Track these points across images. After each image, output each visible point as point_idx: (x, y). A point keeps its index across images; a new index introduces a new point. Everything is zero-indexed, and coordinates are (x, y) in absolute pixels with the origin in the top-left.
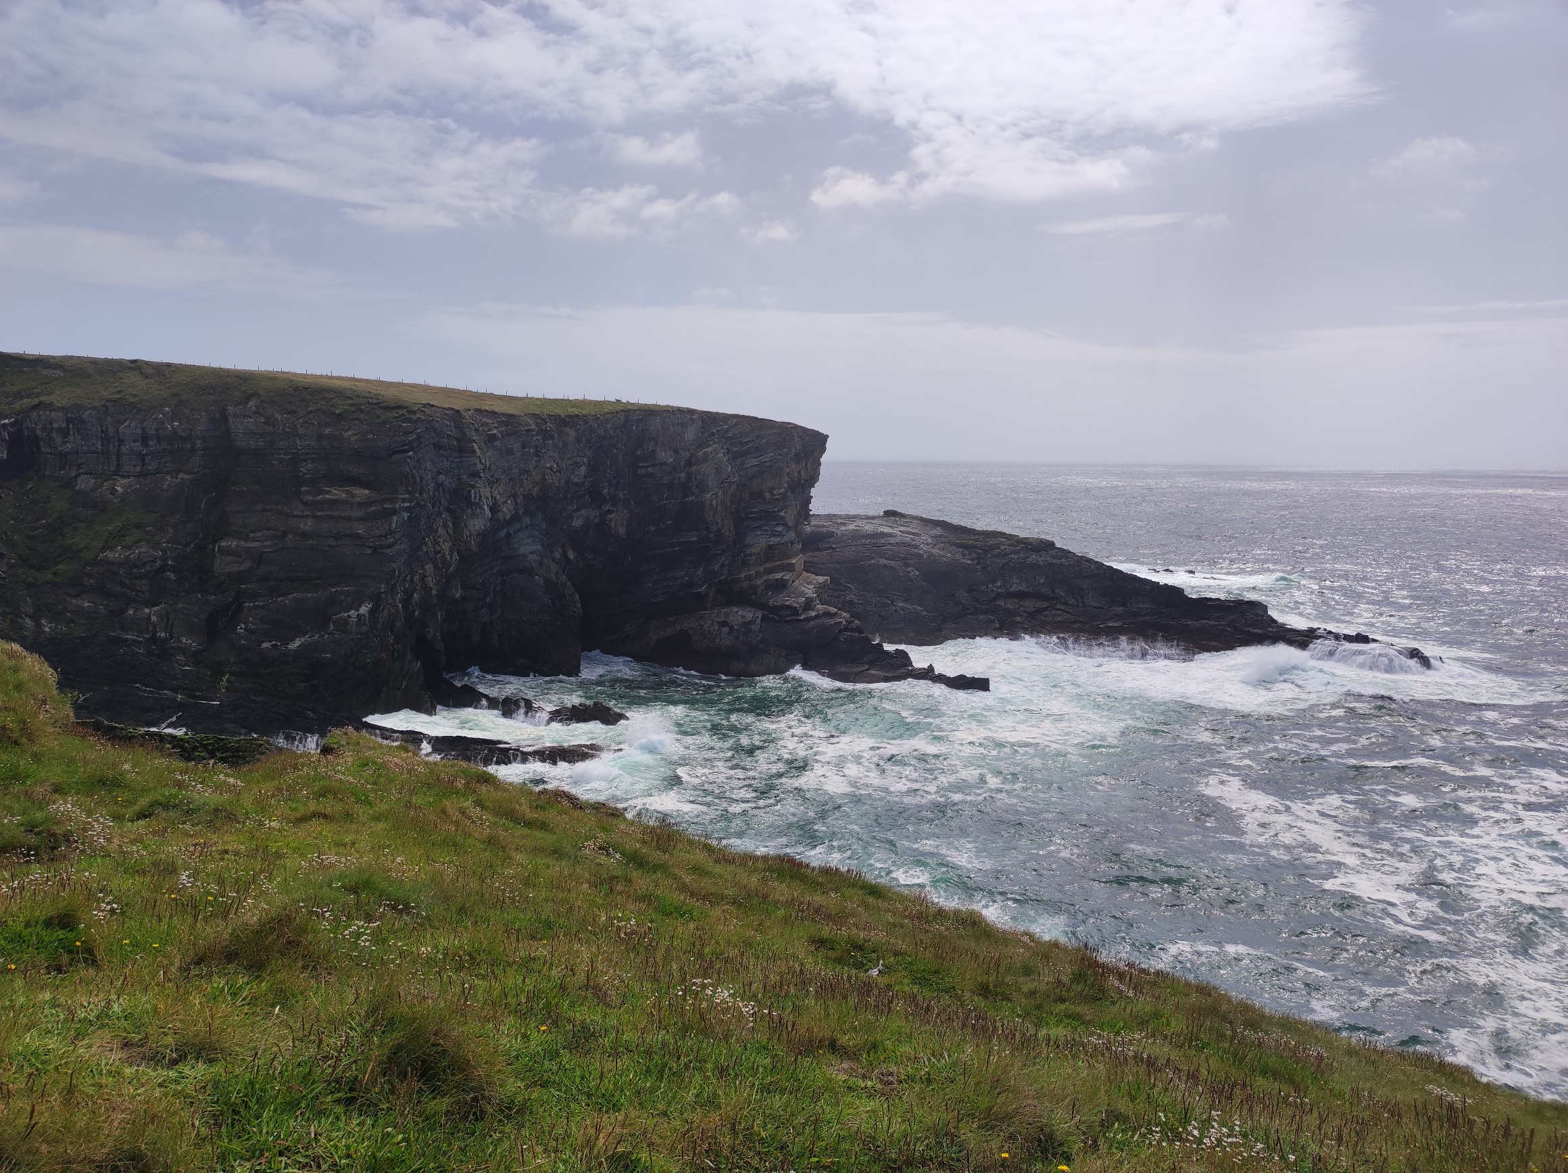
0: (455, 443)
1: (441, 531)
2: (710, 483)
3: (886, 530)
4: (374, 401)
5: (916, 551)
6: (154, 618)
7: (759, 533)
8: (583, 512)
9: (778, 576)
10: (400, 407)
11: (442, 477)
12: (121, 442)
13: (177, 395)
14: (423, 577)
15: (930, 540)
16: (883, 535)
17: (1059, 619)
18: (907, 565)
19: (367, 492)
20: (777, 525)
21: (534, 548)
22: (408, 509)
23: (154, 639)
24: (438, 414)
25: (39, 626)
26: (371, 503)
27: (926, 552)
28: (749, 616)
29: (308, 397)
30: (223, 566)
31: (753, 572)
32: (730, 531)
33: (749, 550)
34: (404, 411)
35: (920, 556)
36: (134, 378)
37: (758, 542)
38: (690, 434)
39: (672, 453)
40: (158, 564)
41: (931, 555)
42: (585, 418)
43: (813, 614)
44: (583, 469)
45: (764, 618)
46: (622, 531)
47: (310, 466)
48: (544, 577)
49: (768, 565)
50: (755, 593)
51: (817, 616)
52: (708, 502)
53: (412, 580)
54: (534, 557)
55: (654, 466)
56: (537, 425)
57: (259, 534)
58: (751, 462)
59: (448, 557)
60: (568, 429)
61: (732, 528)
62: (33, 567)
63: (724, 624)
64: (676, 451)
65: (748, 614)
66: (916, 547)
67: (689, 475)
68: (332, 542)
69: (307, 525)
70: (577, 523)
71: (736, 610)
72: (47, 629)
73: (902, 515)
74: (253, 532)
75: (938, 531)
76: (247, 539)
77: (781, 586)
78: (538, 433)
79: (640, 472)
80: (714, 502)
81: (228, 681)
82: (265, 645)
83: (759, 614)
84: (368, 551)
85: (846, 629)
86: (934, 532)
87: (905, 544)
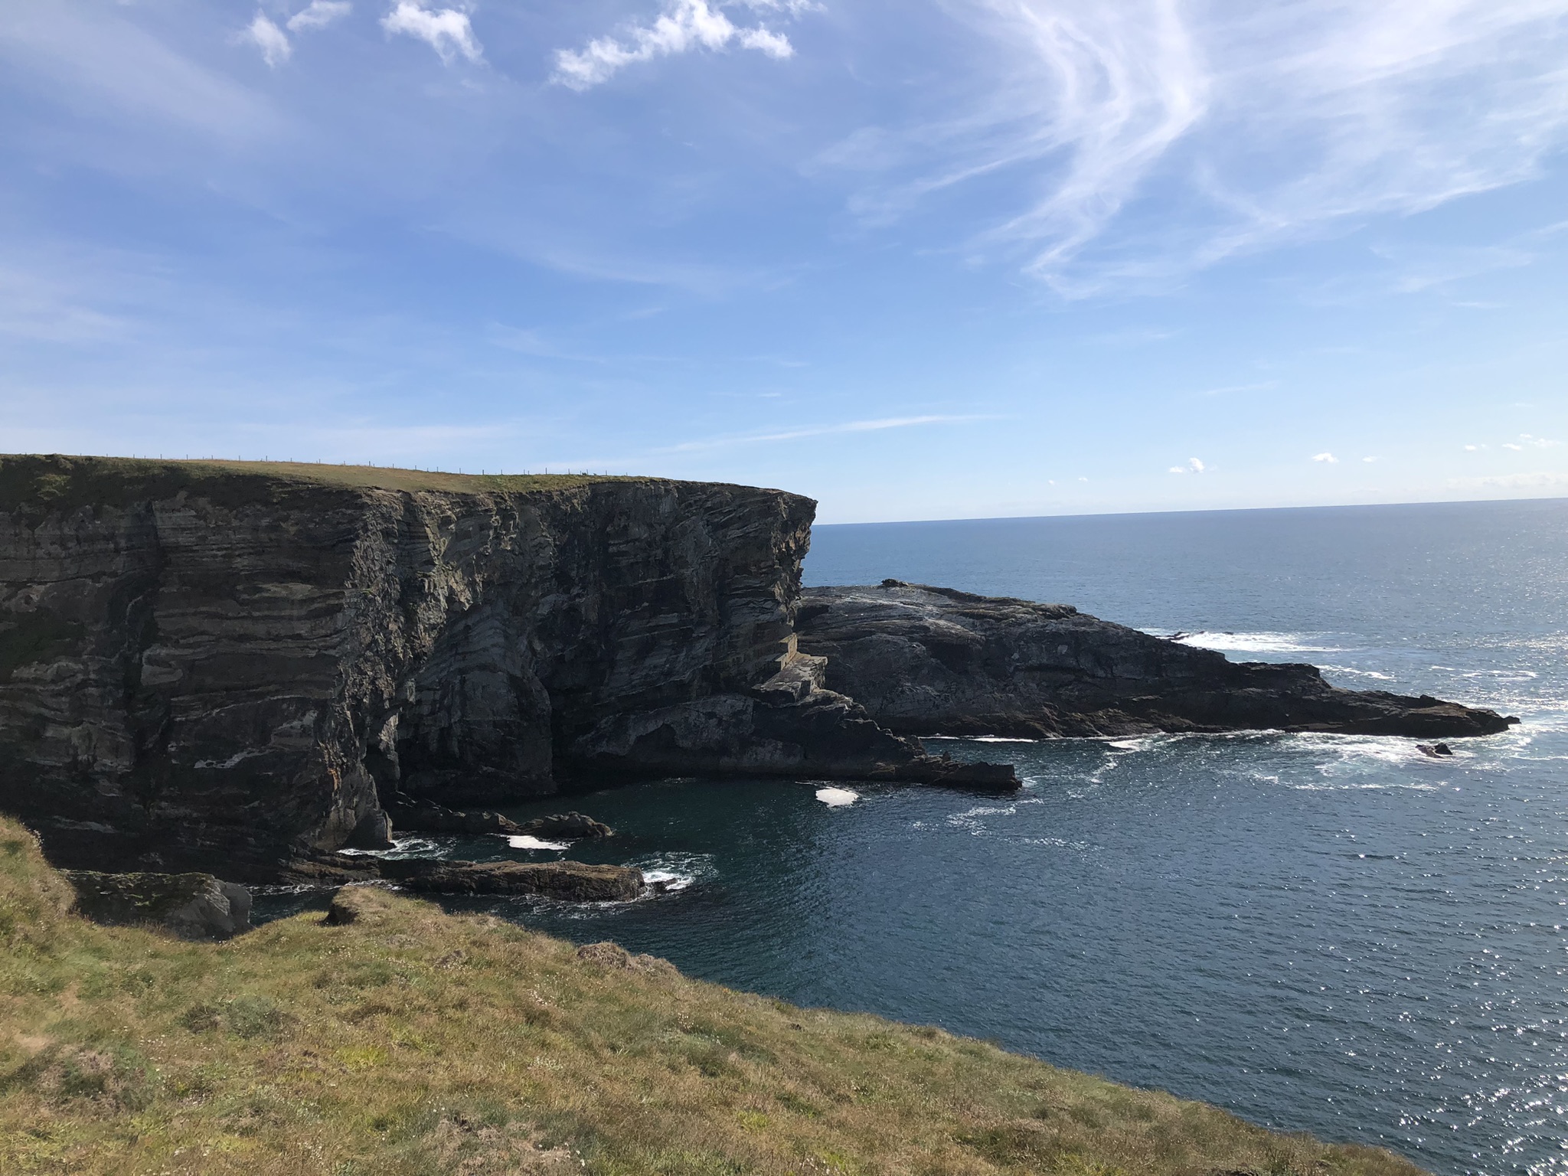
0: (405, 528)
1: (392, 627)
2: (689, 559)
3: (886, 601)
7: (745, 611)
9: (769, 658)
12: (37, 545)
14: (374, 680)
15: (935, 611)
17: (1087, 693)
18: (912, 640)
19: (309, 587)
20: (766, 601)
21: (496, 640)
22: (354, 604)
23: (75, 763)
24: (386, 498)
26: (312, 600)
27: (932, 624)
28: (739, 705)
32: (713, 611)
33: (735, 632)
34: (348, 497)
35: (926, 629)
36: (51, 475)
37: (745, 621)
38: (665, 507)
39: (646, 527)
40: (80, 677)
41: (938, 627)
42: (548, 494)
43: (811, 699)
44: (549, 550)
45: (756, 706)
47: (245, 562)
48: (508, 672)
49: (758, 647)
50: (745, 680)
51: (816, 702)
52: (688, 580)
55: (627, 542)
56: (496, 504)
57: (190, 641)
58: (734, 533)
61: (716, 608)
63: (711, 715)
64: (650, 526)
65: (736, 702)
66: (921, 619)
67: (666, 552)
68: (270, 644)
69: (242, 627)
70: (544, 610)
71: (723, 698)
73: (902, 584)
74: (183, 638)
75: (944, 600)
76: (177, 645)
77: (773, 669)
78: (497, 514)
79: (611, 550)
80: (695, 579)
81: (159, 806)
82: (200, 765)
83: (751, 702)
84: (313, 654)
85: (849, 715)
86: (940, 602)
87: (908, 617)
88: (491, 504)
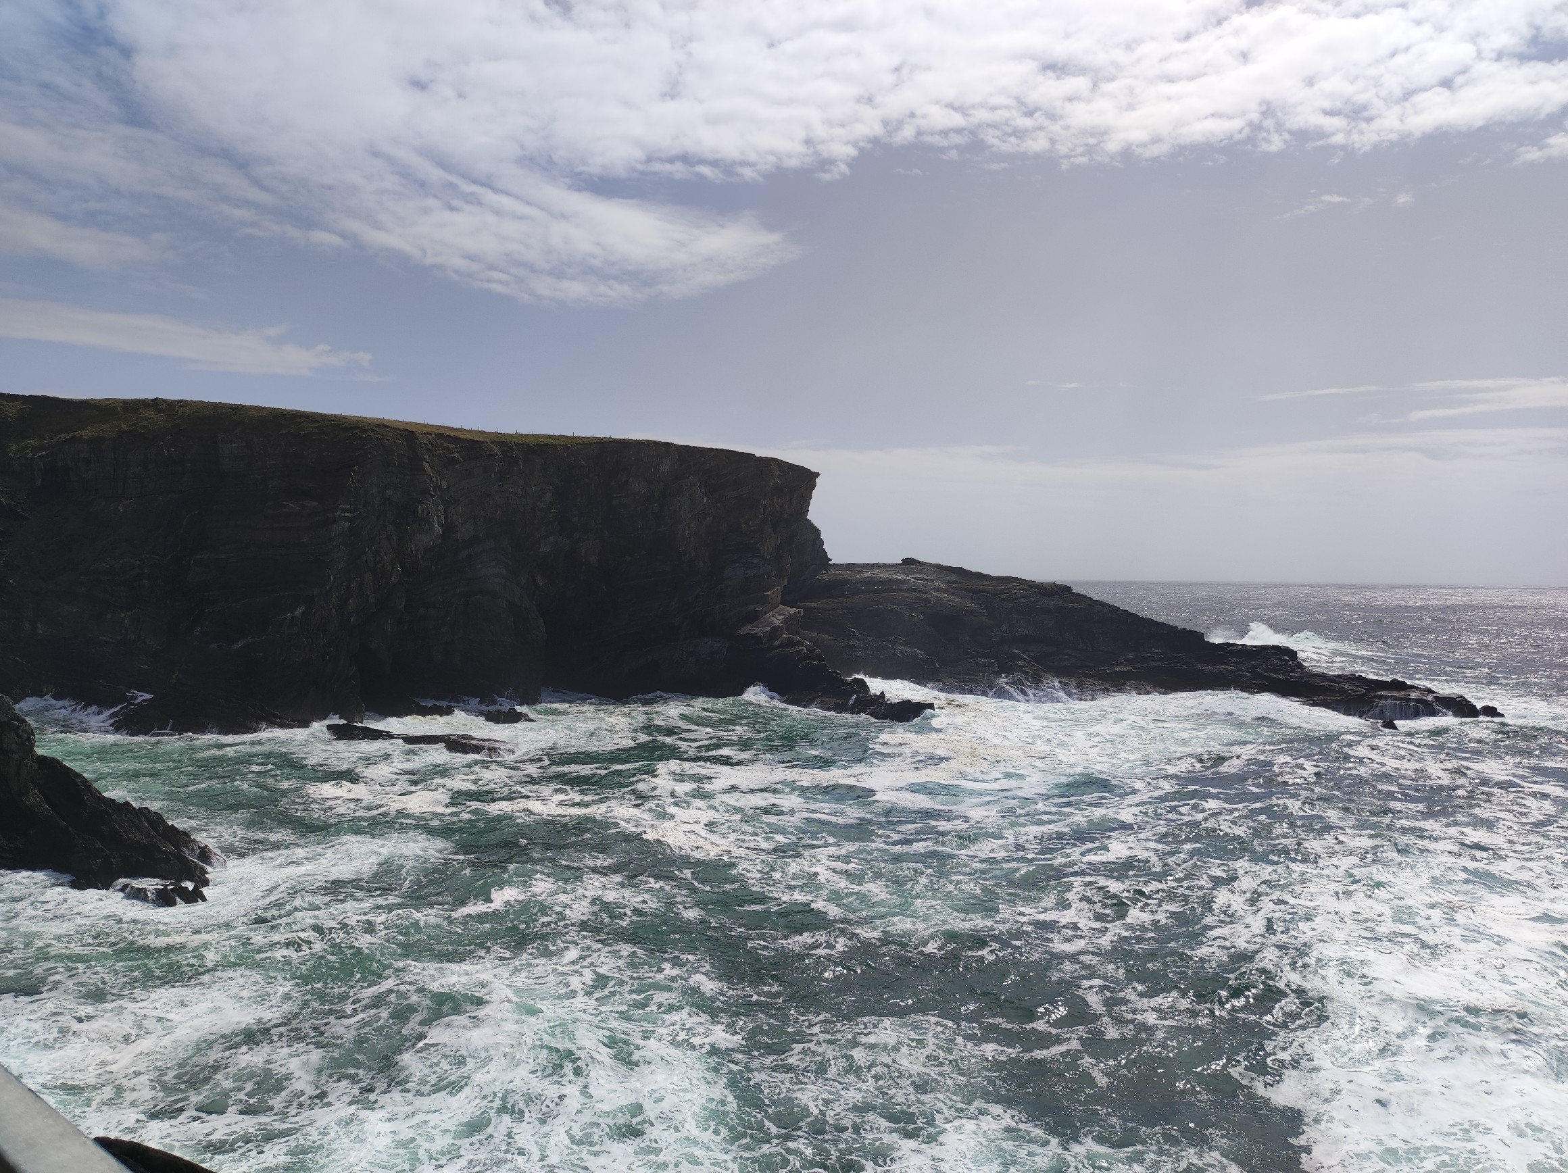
0: (406, 461)
2: (683, 515)
3: (900, 577)
5: (925, 596)
8: (551, 538)
11: (389, 492)
13: (179, 425)
15: (942, 586)
16: (897, 581)
17: (1065, 663)
19: (316, 504)
21: (497, 570)
27: (935, 597)
28: (717, 646)
31: (727, 604)
33: (725, 583)
34: (357, 431)
35: (928, 601)
36: (151, 414)
38: (666, 466)
39: (645, 484)
40: (136, 572)
41: (939, 599)
42: (554, 447)
44: (549, 495)
46: (593, 559)
47: (274, 483)
48: (507, 600)
52: (680, 532)
53: (348, 587)
54: (497, 579)
57: (227, 548)
58: (730, 494)
59: (389, 567)
60: (534, 457)
65: (716, 644)
66: (926, 592)
68: (283, 551)
69: (264, 537)
70: (544, 549)
72: (40, 632)
74: (223, 545)
75: (953, 577)
76: (218, 551)
77: (754, 617)
78: (502, 460)
79: (613, 502)
80: (687, 533)
82: (214, 646)
85: (807, 657)
86: (948, 578)
87: (915, 590)
88: (496, 450)
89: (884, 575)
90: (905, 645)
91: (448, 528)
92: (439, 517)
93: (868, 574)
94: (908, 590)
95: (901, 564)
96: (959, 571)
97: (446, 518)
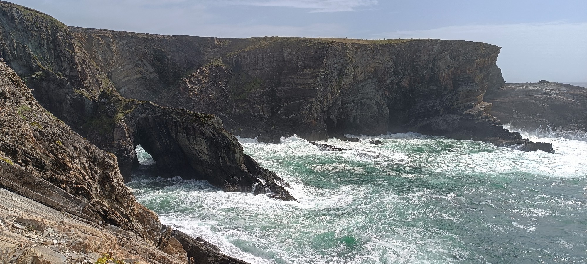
1: (335, 83)
2: (442, 67)
3: (538, 88)
4: (319, 42)
5: (550, 97)
6: (260, 109)
7: (464, 86)
8: (391, 78)
9: (470, 103)
10: (325, 43)
11: (336, 65)
12: (258, 60)
13: (272, 45)
14: (327, 98)
15: (558, 92)
16: (536, 90)
18: (543, 103)
19: (313, 70)
20: (471, 83)
21: (372, 90)
22: (324, 75)
23: (259, 115)
24: (336, 44)
25: (236, 110)
26: (313, 73)
27: (554, 97)
28: (455, 118)
29: (302, 42)
30: (278, 94)
31: (460, 102)
32: (450, 85)
33: (459, 93)
34: (326, 44)
35: (552, 99)
36: (263, 42)
37: (463, 90)
38: (436, 48)
39: (427, 56)
40: (262, 93)
41: (557, 98)
42: (393, 45)
43: (481, 117)
45: (460, 119)
46: (407, 85)
47: (300, 63)
48: (375, 101)
49: (467, 99)
50: (459, 109)
51: (482, 118)
52: (441, 74)
53: (323, 98)
54: (372, 94)
55: (420, 61)
56: (374, 48)
57: (287, 85)
58: (462, 58)
59: (336, 91)
60: (386, 49)
61: (451, 84)
62: (236, 95)
63: (445, 120)
64: (429, 55)
65: (454, 117)
66: (551, 95)
67: (434, 65)
68: (303, 86)
69: (298, 81)
70: (389, 82)
71: (450, 115)
72: (237, 112)
73: (548, 82)
74: (286, 84)
75: (564, 88)
76: (284, 86)
77: (471, 107)
78: (374, 51)
80: (444, 74)
81: (274, 127)
82: (284, 117)
83: (459, 117)
84: (312, 88)
85: (494, 123)
86: (561, 89)
87: (545, 94)
88: (372, 47)
89: (530, 88)
90: (539, 117)
91: (355, 76)
92: (352, 72)
93: (522, 88)
94: (542, 94)
95: (539, 83)
96: (568, 86)
97: (355, 73)
